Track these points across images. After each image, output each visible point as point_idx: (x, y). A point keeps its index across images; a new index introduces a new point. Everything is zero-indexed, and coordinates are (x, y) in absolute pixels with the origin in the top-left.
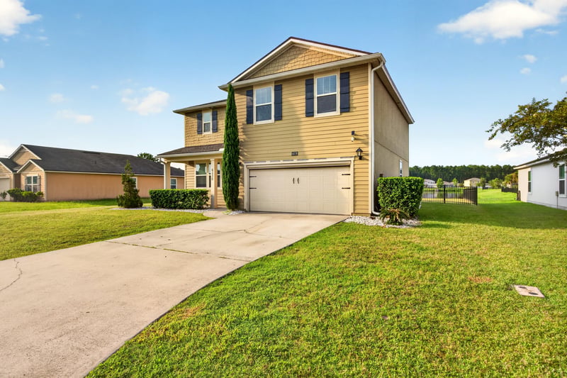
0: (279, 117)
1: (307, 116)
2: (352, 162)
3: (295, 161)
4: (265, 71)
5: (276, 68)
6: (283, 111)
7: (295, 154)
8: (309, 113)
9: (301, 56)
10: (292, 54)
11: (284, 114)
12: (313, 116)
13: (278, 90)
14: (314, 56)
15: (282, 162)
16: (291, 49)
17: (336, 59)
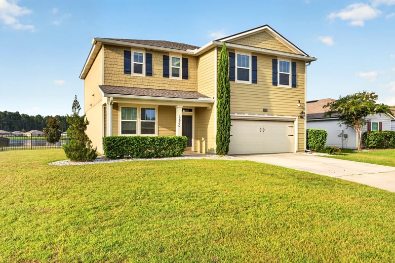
0: (255, 81)
1: (273, 85)
2: (297, 119)
3: (266, 116)
4: (245, 41)
5: (253, 43)
6: (258, 77)
7: (265, 110)
8: (275, 84)
9: (270, 41)
10: (263, 36)
11: (258, 80)
12: (277, 85)
13: (254, 60)
14: (278, 44)
15: (256, 115)
16: (264, 33)
17: (289, 52)
